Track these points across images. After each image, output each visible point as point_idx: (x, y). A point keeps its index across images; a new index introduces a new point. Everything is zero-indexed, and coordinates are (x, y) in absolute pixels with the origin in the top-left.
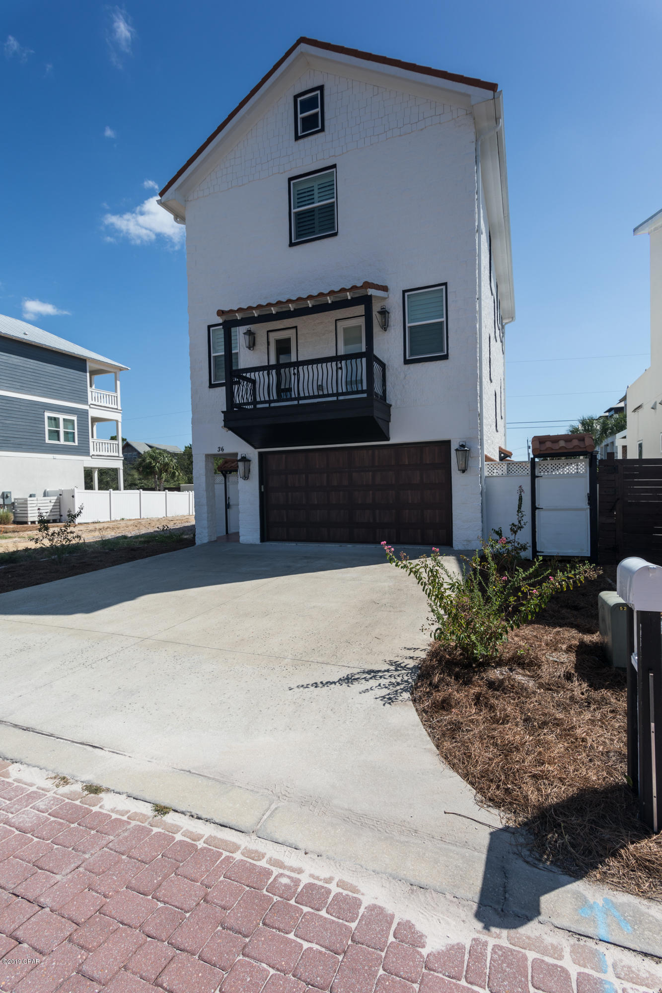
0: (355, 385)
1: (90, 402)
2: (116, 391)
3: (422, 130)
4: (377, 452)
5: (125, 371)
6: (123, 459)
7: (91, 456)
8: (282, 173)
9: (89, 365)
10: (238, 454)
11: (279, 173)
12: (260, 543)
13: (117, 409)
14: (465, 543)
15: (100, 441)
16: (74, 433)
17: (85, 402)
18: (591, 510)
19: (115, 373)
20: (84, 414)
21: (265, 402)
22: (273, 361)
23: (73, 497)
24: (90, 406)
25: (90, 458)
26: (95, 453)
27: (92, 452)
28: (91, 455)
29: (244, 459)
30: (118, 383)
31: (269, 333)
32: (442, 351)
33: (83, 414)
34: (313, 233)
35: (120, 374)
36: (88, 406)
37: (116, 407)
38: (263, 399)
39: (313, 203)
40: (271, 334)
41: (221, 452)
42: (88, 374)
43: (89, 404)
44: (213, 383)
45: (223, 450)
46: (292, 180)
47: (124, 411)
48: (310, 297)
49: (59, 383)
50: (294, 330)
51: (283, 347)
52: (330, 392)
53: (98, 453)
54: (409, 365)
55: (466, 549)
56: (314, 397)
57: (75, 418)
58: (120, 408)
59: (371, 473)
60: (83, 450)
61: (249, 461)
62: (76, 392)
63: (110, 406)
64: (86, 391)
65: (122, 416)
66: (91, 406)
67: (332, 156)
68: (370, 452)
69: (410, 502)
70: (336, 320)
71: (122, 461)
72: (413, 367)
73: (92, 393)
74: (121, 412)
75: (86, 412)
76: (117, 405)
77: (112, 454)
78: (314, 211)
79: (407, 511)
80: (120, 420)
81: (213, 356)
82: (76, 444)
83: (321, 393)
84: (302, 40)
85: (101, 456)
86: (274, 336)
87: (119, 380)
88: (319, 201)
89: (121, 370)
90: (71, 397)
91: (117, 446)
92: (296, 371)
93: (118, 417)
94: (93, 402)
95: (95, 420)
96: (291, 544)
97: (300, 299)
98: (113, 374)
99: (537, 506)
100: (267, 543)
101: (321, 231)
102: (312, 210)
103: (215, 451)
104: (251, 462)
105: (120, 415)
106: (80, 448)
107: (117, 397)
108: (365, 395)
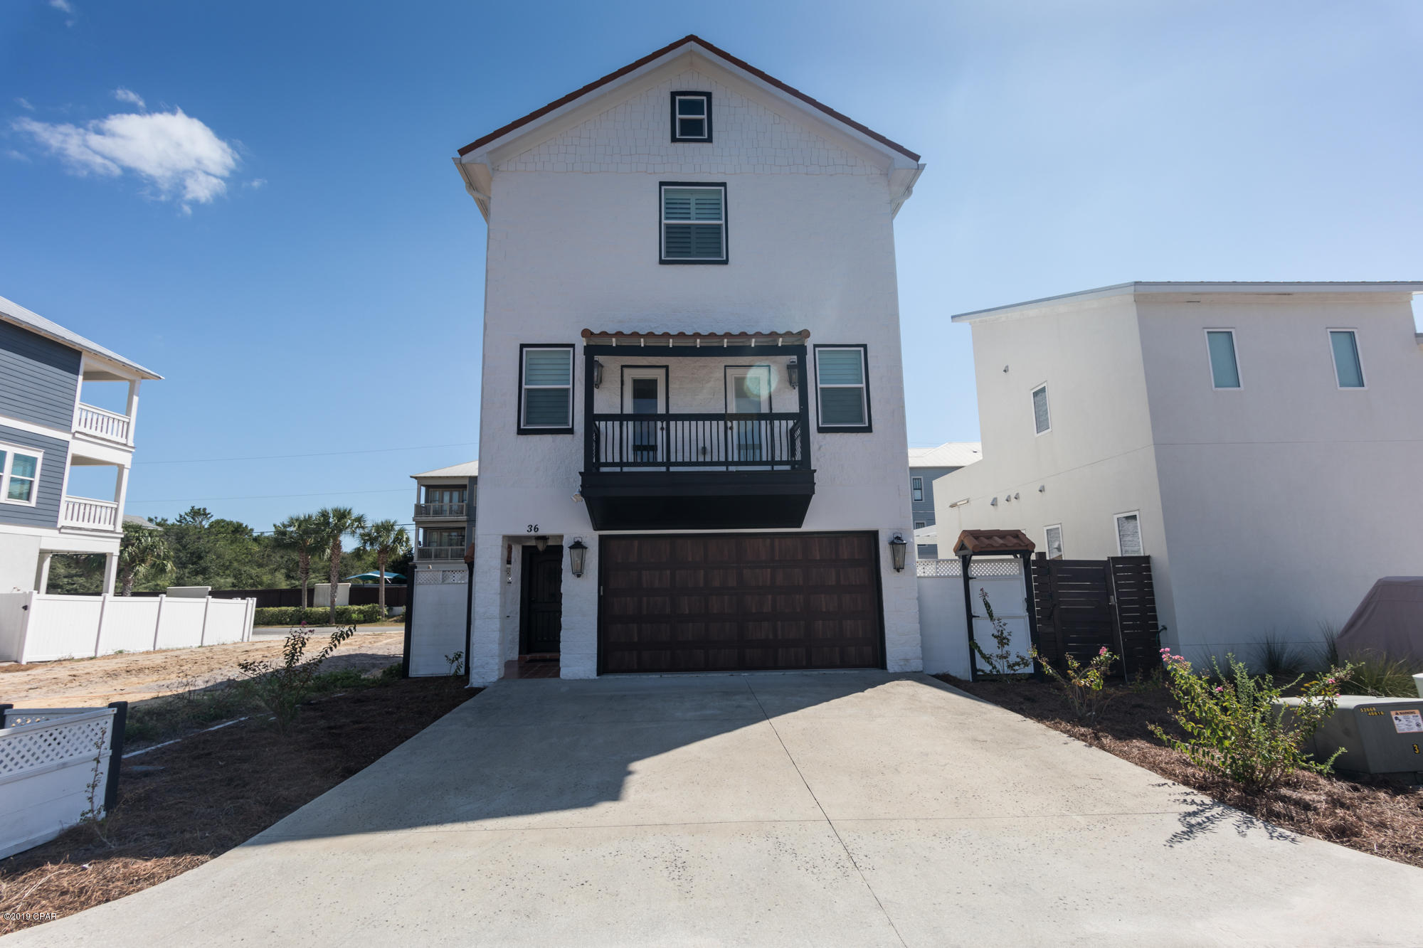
0: (752, 451)
1: (75, 427)
2: (128, 413)
3: (831, 175)
4: (777, 542)
5: (152, 380)
6: (122, 536)
7: (60, 529)
8: (651, 174)
9: (85, 363)
10: (563, 536)
11: (646, 172)
12: (597, 678)
13: (125, 445)
14: (902, 663)
15: (81, 501)
16: (31, 482)
17: (67, 427)
18: (1030, 617)
19: (132, 383)
20: (60, 448)
21: (613, 464)
22: (629, 409)
23: (25, 608)
24: (74, 434)
25: (57, 532)
26: (68, 523)
27: (62, 522)
28: (59, 526)
29: (578, 545)
30: (136, 399)
31: (624, 369)
32: (862, 422)
33: (56, 451)
34: (688, 254)
35: (143, 385)
36: (71, 436)
37: (123, 441)
38: (609, 460)
39: (689, 219)
40: (626, 371)
41: (533, 533)
42: (81, 378)
43: (73, 431)
44: (522, 427)
45: (536, 529)
46: (664, 185)
47: (137, 451)
48: (728, 335)
49: (19, 386)
50: (663, 371)
51: (645, 390)
52: (715, 459)
53: (74, 524)
54: (825, 434)
55: (903, 671)
56: (697, 464)
57: (39, 455)
58: (131, 443)
59: (769, 570)
60: (45, 516)
61: (586, 548)
62: (50, 407)
63: (114, 438)
64: (70, 408)
65: (132, 459)
66: (77, 435)
67: (721, 173)
68: (768, 541)
69: (824, 610)
70: (725, 366)
71: (119, 541)
72: (829, 436)
73: (80, 411)
74: (133, 450)
75: (65, 445)
76: (126, 438)
77: (102, 526)
78: (689, 228)
79: (820, 622)
80: (128, 464)
81: (525, 389)
82: (33, 503)
83: (701, 459)
84: (692, 38)
85: (80, 529)
86: (630, 375)
87: (138, 395)
88: (697, 219)
89: (143, 378)
90: (38, 415)
91: (113, 512)
92: (664, 426)
93: (125, 459)
94: (82, 429)
95: (78, 460)
96: (651, 676)
97: (712, 335)
98: (127, 384)
99: (973, 614)
100: (611, 677)
101: (698, 254)
102: (688, 226)
103: (522, 531)
104: (587, 550)
105: (130, 456)
106: (40, 512)
107: (128, 423)
108: (788, 468)
